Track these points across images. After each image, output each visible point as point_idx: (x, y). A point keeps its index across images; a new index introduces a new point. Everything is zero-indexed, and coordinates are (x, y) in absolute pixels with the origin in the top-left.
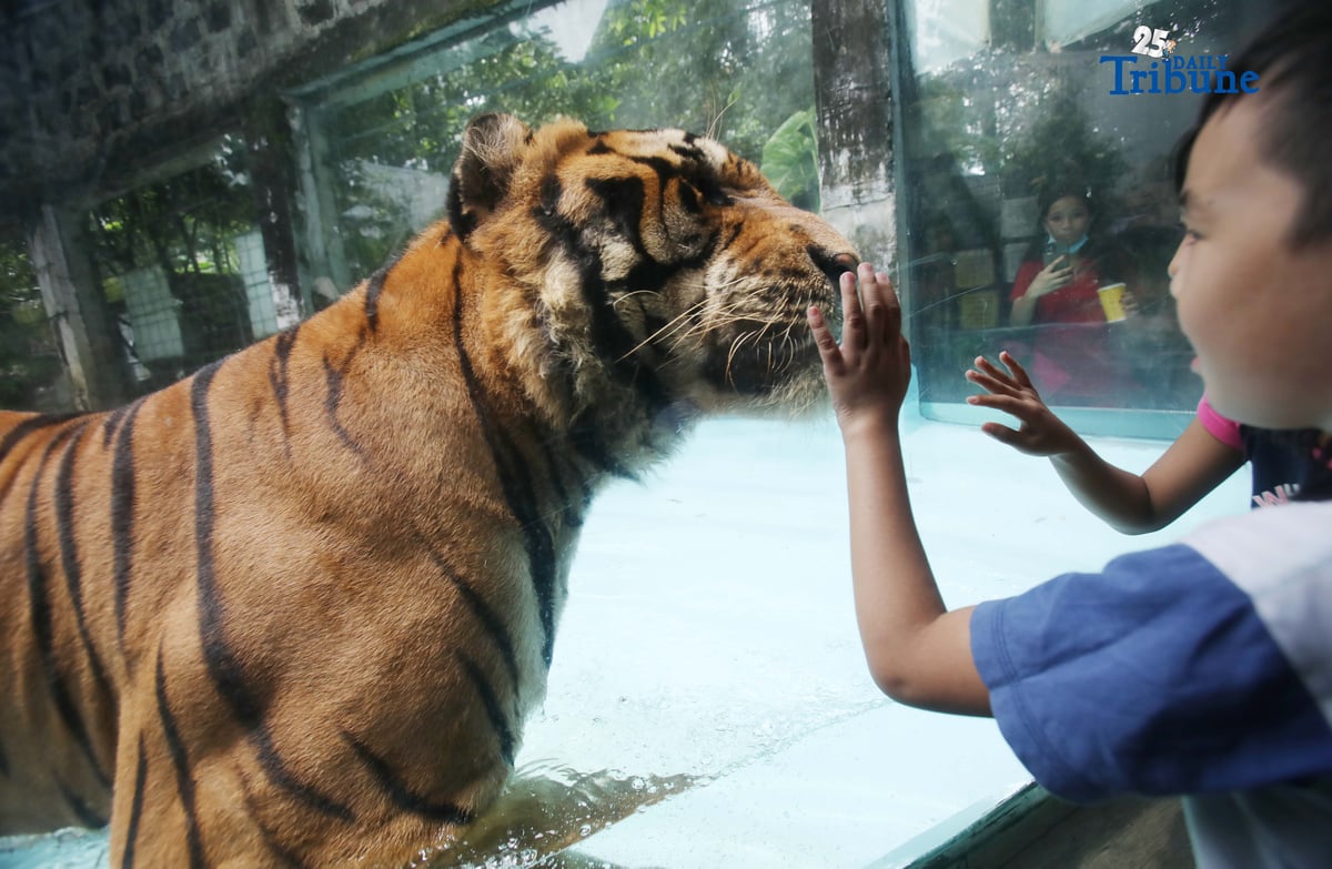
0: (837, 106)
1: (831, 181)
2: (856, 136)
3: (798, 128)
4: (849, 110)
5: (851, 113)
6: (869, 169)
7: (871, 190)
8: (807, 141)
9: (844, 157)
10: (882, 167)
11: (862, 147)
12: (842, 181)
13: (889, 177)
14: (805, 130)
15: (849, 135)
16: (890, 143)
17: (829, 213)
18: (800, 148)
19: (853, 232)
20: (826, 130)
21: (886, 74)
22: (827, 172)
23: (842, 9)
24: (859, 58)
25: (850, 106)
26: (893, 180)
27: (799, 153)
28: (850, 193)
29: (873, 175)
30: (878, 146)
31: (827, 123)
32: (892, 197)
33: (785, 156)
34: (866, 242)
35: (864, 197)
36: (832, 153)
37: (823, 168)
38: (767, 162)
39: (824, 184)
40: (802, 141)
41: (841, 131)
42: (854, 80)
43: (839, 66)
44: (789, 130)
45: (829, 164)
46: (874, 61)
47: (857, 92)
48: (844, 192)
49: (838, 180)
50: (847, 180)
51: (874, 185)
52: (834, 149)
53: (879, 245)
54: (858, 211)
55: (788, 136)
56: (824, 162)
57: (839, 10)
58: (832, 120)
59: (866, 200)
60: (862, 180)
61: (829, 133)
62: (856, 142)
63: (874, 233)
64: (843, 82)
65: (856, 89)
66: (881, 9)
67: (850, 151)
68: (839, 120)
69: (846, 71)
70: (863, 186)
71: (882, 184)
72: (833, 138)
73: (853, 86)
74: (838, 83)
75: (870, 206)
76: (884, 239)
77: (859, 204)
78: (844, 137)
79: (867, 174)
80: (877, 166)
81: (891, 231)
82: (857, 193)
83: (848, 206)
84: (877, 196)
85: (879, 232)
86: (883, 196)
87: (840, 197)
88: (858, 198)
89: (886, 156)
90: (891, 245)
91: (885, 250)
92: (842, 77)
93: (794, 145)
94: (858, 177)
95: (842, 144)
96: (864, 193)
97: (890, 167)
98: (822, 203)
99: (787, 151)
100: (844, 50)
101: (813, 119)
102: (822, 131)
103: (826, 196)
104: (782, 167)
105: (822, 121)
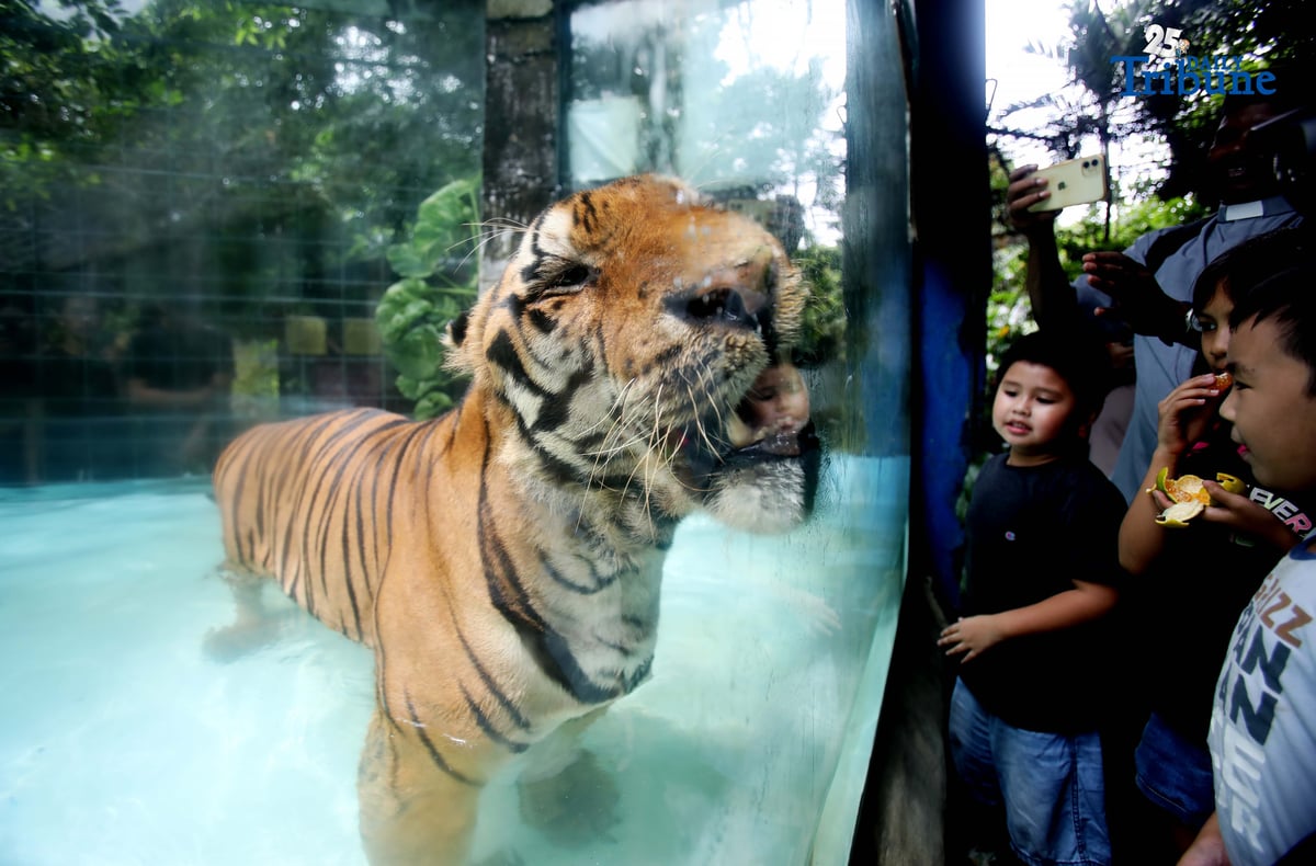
0: (503, 185)
1: (492, 253)
2: (520, 217)
3: (459, 195)
4: (515, 192)
5: (517, 196)
8: (467, 210)
9: (506, 234)
12: (503, 255)
14: (466, 200)
15: (513, 216)
17: (488, 284)
18: (459, 215)
20: (491, 205)
21: (551, 170)
22: (489, 244)
23: (516, 103)
24: (528, 150)
25: (516, 189)
27: (457, 220)
31: (493, 199)
33: (443, 219)
36: (495, 227)
37: (485, 241)
38: (424, 220)
39: (486, 254)
40: (461, 208)
41: (505, 210)
42: (522, 167)
43: (509, 151)
44: (450, 195)
45: (491, 237)
46: (541, 155)
47: (524, 179)
49: (499, 254)
50: (508, 256)
52: (497, 223)
55: (448, 200)
56: (487, 234)
57: (512, 102)
58: (499, 196)
61: (494, 208)
62: (519, 224)
64: (511, 166)
65: (522, 175)
66: (551, 117)
67: (513, 230)
68: (505, 199)
69: (515, 157)
72: (497, 213)
73: (520, 172)
74: (506, 166)
78: (509, 216)
87: (500, 271)
92: (511, 161)
93: (454, 212)
95: (505, 222)
98: (481, 273)
99: (446, 214)
100: (514, 138)
101: (477, 191)
102: (487, 205)
103: (485, 267)
104: (438, 230)
105: (487, 195)
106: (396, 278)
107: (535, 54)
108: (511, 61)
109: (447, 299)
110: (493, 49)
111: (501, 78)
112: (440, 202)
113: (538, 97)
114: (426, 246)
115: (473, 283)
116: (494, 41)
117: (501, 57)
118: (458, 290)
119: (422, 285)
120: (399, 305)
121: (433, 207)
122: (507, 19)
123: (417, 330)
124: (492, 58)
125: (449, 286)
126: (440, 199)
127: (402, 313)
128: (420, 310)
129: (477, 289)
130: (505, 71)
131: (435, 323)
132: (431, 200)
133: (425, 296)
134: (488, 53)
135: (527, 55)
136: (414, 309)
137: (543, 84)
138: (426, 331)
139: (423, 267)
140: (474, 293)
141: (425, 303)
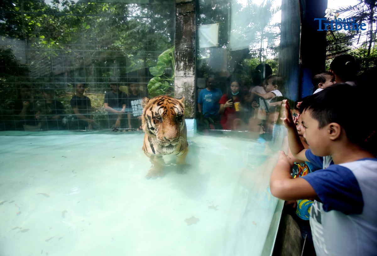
0: (181, 50)
1: (178, 69)
2: (186, 59)
3: (169, 53)
4: (184, 52)
5: (185, 53)
6: (188, 68)
7: (189, 74)
8: (171, 57)
9: (182, 64)
10: (192, 68)
11: (187, 62)
12: (181, 70)
13: (193, 71)
14: (171, 54)
15: (184, 59)
16: (194, 63)
17: (177, 77)
18: (169, 59)
19: (183, 84)
21: (194, 46)
22: (177, 67)
23: (184, 27)
24: (188, 40)
26: (194, 72)
27: (168, 60)
28: (183, 73)
29: (190, 70)
30: (191, 63)
31: (178, 54)
32: (194, 76)
33: (164, 60)
34: (186, 87)
35: (187, 75)
36: (179, 62)
37: (176, 66)
38: (160, 61)
39: (176, 70)
40: (169, 57)
41: (182, 57)
42: (186, 45)
43: (182, 40)
44: (166, 53)
45: (178, 65)
46: (191, 42)
47: (187, 48)
48: (182, 73)
49: (180, 70)
50: (183, 70)
51: (190, 73)
52: (179, 61)
53: (190, 88)
54: (185, 78)
55: (166, 55)
56: (177, 64)
57: (183, 27)
58: (180, 53)
59: (188, 76)
60: (186, 71)
61: (179, 57)
62: (185, 61)
63: (189, 85)
64: (183, 45)
65: (186, 47)
66: (194, 30)
67: (184, 63)
68: (182, 54)
69: (184, 42)
70: (187, 72)
71: (191, 73)
72: (179, 58)
73: (186, 46)
74: (182, 45)
75: (188, 78)
76: (191, 86)
77: (185, 76)
78: (183, 59)
79: (188, 69)
80: (191, 68)
81: (193, 85)
82: (185, 74)
83: (182, 77)
84: (190, 75)
85: (190, 85)
86: (192, 76)
87: (180, 74)
88: (185, 75)
89: (193, 66)
90: (193, 88)
91: (191, 89)
92: (183, 43)
93: (167, 58)
94: (186, 70)
95: (182, 60)
96: (187, 74)
97: (194, 69)
98: (175, 75)
99: (165, 59)
100: (184, 37)
101: (174, 52)
102: (177, 56)
103: (176, 73)
104: (163, 63)
105: (177, 53)
106: (153, 76)
107: (189, 12)
108: (183, 15)
109: (166, 82)
110: (178, 12)
111: (180, 20)
112: (163, 55)
113: (190, 25)
114: (160, 68)
115: (173, 77)
116: (178, 9)
117: (180, 14)
118: (168, 79)
119: (159, 78)
120: (153, 84)
121: (162, 56)
122: (182, 3)
123: (158, 90)
124: (177, 14)
125: (167, 79)
126: (164, 54)
127: (154, 86)
128: (159, 85)
129: (174, 79)
130: (181, 18)
131: (163, 88)
132: (161, 55)
133: (160, 81)
134: (176, 13)
135: (187, 13)
136: (157, 85)
137: (192, 21)
138: (161, 90)
139: (159, 73)
140: (173, 80)
141: (160, 83)
